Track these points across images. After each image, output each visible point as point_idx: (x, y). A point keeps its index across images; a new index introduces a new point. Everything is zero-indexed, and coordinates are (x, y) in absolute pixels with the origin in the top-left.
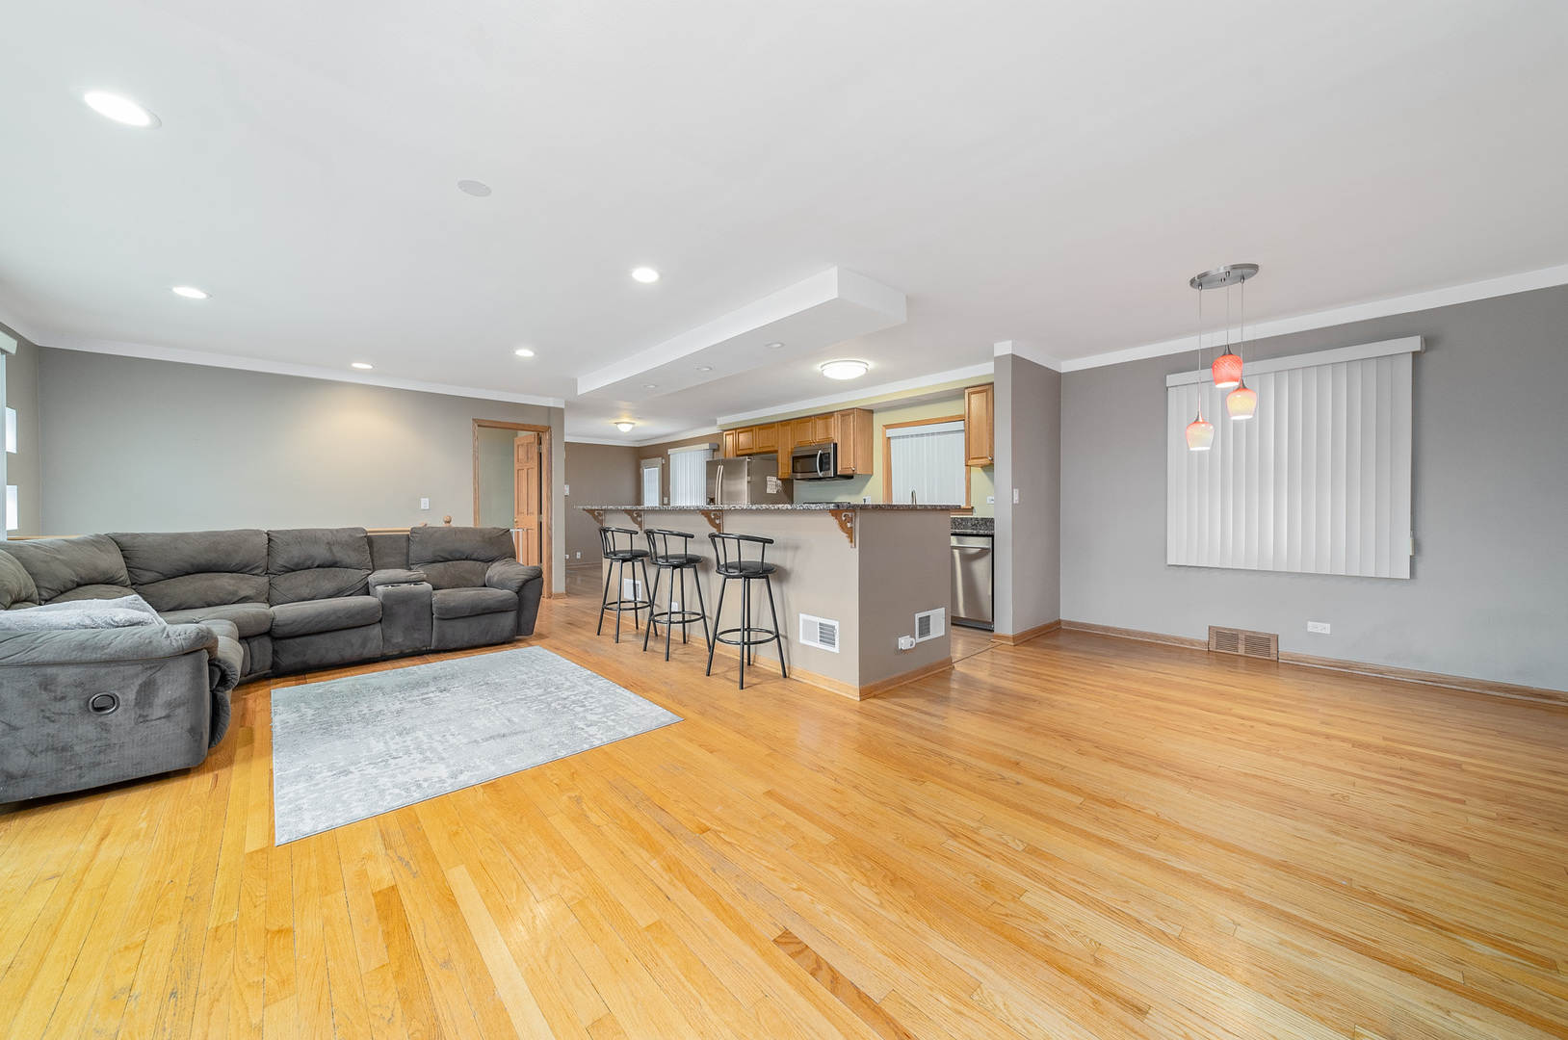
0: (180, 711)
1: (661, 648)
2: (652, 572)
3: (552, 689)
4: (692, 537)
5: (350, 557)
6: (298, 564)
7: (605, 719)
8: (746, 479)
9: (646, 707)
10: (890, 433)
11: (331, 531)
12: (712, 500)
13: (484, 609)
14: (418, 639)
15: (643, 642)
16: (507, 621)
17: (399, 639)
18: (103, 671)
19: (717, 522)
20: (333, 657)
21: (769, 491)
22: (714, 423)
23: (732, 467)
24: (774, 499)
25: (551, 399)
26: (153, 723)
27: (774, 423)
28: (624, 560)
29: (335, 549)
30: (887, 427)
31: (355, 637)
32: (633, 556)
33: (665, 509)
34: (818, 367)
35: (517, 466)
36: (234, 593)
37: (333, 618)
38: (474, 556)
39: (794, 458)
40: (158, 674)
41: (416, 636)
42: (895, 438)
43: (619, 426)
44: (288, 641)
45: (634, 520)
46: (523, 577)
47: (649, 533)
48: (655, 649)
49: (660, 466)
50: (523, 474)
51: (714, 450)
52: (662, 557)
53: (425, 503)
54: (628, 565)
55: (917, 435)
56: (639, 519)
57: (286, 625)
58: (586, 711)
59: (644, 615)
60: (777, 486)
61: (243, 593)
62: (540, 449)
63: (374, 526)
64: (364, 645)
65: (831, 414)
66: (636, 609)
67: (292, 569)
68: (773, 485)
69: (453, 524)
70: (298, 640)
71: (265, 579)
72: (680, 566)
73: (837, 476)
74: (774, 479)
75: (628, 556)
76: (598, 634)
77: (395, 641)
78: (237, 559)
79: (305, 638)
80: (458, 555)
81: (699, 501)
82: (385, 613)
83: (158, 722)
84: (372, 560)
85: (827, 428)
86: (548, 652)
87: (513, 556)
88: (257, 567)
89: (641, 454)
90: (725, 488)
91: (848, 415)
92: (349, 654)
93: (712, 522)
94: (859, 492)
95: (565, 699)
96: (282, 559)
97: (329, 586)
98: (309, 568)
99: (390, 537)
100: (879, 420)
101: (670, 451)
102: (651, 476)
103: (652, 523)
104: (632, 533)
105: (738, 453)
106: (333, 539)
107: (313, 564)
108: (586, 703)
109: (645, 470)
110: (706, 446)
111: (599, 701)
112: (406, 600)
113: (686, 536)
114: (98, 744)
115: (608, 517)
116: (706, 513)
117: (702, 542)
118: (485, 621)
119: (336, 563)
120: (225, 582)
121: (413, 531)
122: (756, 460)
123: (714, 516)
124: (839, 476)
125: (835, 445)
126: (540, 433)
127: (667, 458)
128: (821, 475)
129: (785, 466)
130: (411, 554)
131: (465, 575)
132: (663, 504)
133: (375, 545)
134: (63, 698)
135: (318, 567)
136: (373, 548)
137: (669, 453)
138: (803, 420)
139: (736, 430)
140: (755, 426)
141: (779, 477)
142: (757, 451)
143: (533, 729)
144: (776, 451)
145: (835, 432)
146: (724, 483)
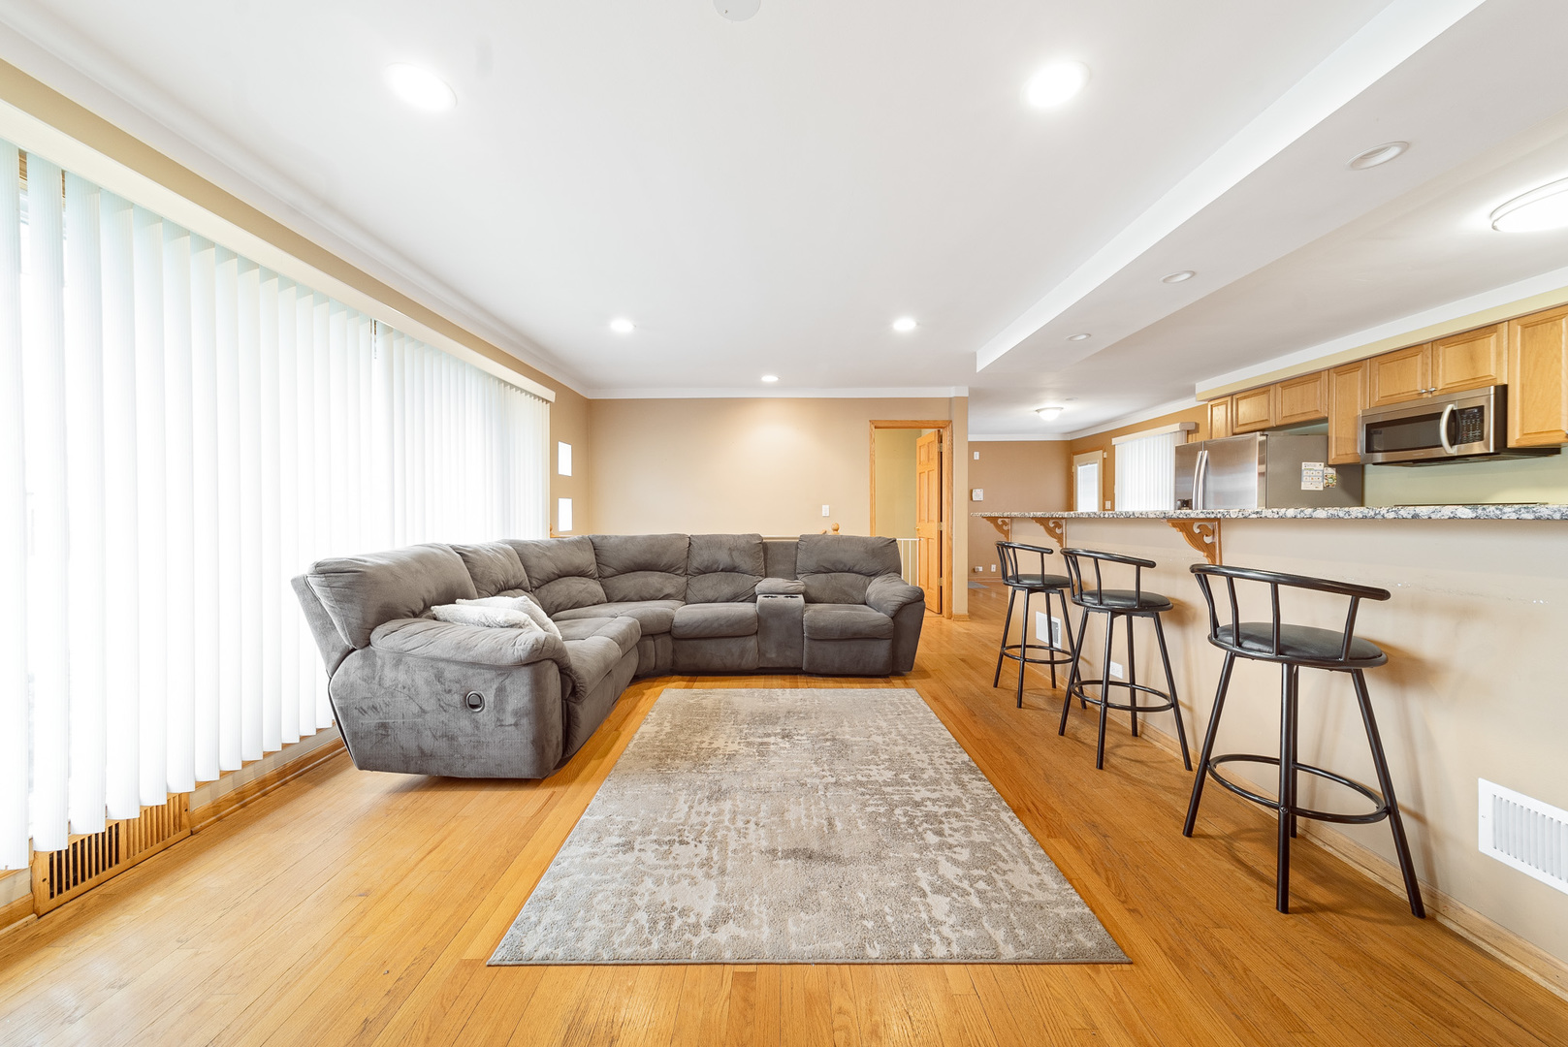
0: (525, 721)
1: (1091, 735)
2: (1076, 613)
3: (906, 776)
4: (1152, 565)
5: (744, 563)
6: (707, 567)
7: (965, 884)
8: (1256, 468)
9: (1048, 879)
11: (733, 536)
12: (1187, 504)
13: (855, 634)
14: (789, 658)
15: (1060, 715)
16: (881, 651)
17: (773, 656)
18: (470, 672)
19: (1208, 540)
20: (717, 663)
21: (1306, 486)
22: (1190, 391)
23: (1225, 454)
24: (1316, 500)
25: (953, 388)
26: (506, 728)
27: (1320, 372)
28: (1032, 590)
29: (735, 554)
31: (734, 646)
32: (1048, 585)
33: (1109, 516)
35: (919, 469)
36: (661, 590)
37: (716, 625)
38: (856, 569)
39: (1370, 427)
40: (507, 682)
41: (788, 653)
43: (1041, 414)
44: (684, 642)
45: (1051, 532)
46: (901, 599)
47: (1070, 556)
48: (1081, 735)
49: (1100, 461)
50: (925, 477)
51: (1188, 432)
52: (1091, 594)
53: (825, 510)
54: (1038, 598)
56: (1058, 531)
57: (680, 626)
58: (940, 847)
59: (1063, 672)
60: (1325, 477)
61: (667, 591)
62: (941, 447)
63: (772, 531)
64: (742, 655)
65: (1490, 328)
66: (1052, 663)
67: (704, 571)
68: (1315, 476)
69: (842, 532)
70: (691, 642)
71: (684, 579)
72: (1129, 612)
73: (1502, 450)
74: (1319, 466)
75: (1038, 583)
76: (996, 686)
77: (768, 655)
78: (665, 560)
79: (695, 642)
80: (841, 566)
81: (1166, 505)
82: (759, 626)
83: (510, 728)
84: (766, 567)
85: (1473, 359)
86: (922, 703)
87: (898, 571)
88: (679, 568)
89: (1073, 448)
90: (1210, 485)
91: (1557, 319)
92: (731, 661)
93: (1196, 541)
95: (917, 805)
96: (696, 562)
97: (727, 590)
98: (715, 571)
99: (782, 544)
101: (1115, 441)
102: (1088, 475)
103: (1078, 539)
104: (1044, 551)
105: (1237, 430)
106: (733, 545)
107: (718, 568)
108: (946, 827)
109: (1079, 468)
110: (1176, 427)
111: (968, 830)
112: (779, 613)
113: (1139, 564)
114: (472, 738)
115: (1016, 526)
116: (1183, 525)
117: (1172, 573)
118: (855, 647)
119: (735, 568)
120: (655, 579)
121: (803, 538)
122: (1275, 438)
123: (1202, 531)
124: (1513, 451)
125: (1502, 392)
126: (941, 428)
127: (1111, 450)
128: (1453, 451)
129: (1347, 440)
130: (798, 563)
131: (846, 589)
132: (1104, 509)
133: (770, 552)
134: (450, 691)
135: (722, 571)
136: (767, 555)
137: (1113, 444)
138: (1398, 355)
139: (1232, 395)
140: (1275, 383)
141: (1330, 463)
142: (1278, 423)
143: (852, 860)
144: (1325, 420)
145: (1501, 364)
146: (1210, 478)
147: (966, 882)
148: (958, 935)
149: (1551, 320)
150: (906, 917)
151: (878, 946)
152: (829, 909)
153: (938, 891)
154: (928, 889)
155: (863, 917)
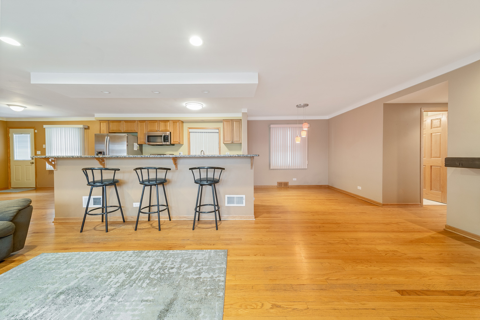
8: (126, 144)
10: (191, 130)
21: (134, 149)
23: (115, 138)
24: (136, 153)
27: (135, 121)
30: (190, 128)
34: (184, 104)
39: (148, 137)
42: (192, 132)
43: (11, 107)
49: (32, 133)
55: (201, 132)
60: (137, 147)
74: (136, 144)
85: (166, 126)
90: (110, 148)
91: (177, 122)
94: (177, 150)
100: (186, 126)
105: (110, 131)
109: (15, 135)
110: (81, 126)
124: (172, 144)
125: (170, 134)
127: (42, 129)
128: (164, 143)
129: (142, 139)
137: (44, 127)
138: (153, 121)
139: (108, 120)
140: (123, 120)
141: (138, 143)
142: (124, 132)
143: (176, 294)
144: (137, 133)
145: (170, 128)
146: (110, 145)
147: (197, 267)
148: (217, 274)
149: (176, 122)
150: (208, 283)
151: (219, 293)
152: (200, 305)
153: (200, 274)
154: (198, 276)
155: (206, 295)
